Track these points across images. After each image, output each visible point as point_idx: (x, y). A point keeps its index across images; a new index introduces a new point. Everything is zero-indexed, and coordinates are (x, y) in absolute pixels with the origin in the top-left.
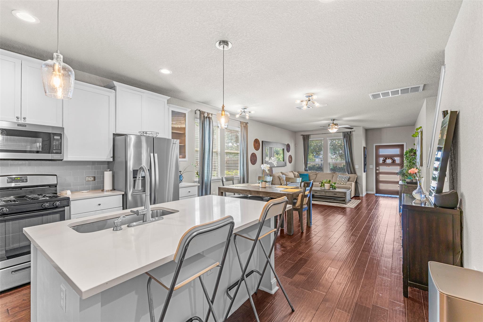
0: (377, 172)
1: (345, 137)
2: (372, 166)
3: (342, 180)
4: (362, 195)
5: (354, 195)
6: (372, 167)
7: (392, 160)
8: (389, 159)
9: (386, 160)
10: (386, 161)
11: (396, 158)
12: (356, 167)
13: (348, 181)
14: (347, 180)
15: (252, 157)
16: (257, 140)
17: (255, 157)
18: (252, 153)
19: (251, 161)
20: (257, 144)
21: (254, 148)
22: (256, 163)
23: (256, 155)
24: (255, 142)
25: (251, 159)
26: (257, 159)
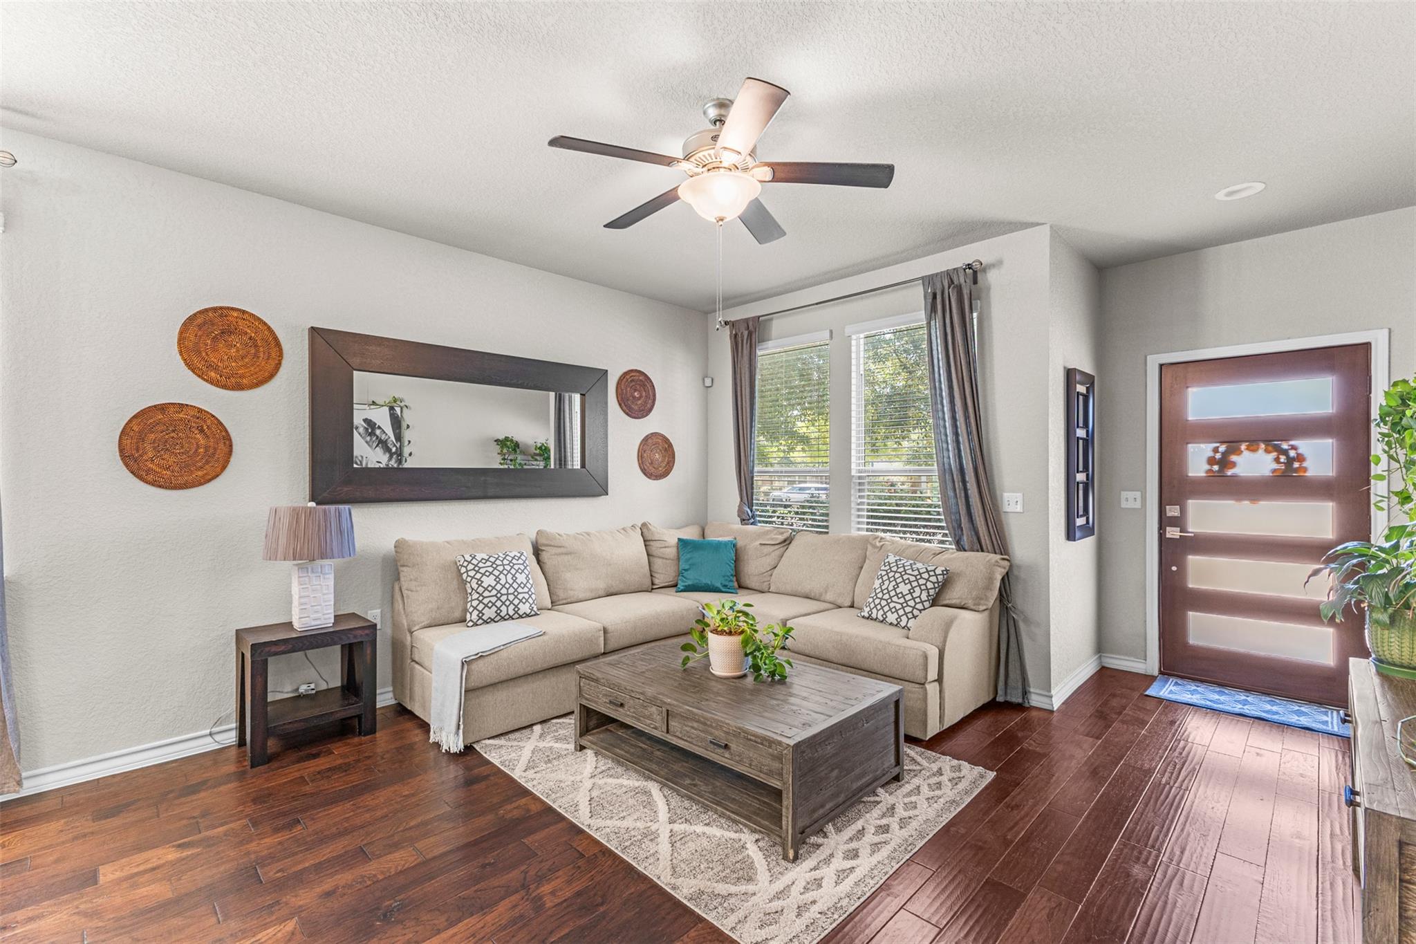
0: (1168, 536)
1: (939, 307)
2: (1138, 494)
3: (893, 593)
4: (1046, 700)
5: (985, 699)
6: (1138, 505)
7: (1277, 460)
8: (1253, 448)
9: (1234, 458)
10: (1234, 465)
11: (1304, 446)
12: (1012, 502)
13: (934, 603)
14: (924, 597)
15: (152, 436)
16: (235, 314)
17: (202, 431)
18: (155, 406)
19: (127, 465)
20: (238, 345)
21: (193, 372)
22: (220, 474)
23: (209, 422)
24: (200, 327)
25: (138, 451)
26: (231, 446)
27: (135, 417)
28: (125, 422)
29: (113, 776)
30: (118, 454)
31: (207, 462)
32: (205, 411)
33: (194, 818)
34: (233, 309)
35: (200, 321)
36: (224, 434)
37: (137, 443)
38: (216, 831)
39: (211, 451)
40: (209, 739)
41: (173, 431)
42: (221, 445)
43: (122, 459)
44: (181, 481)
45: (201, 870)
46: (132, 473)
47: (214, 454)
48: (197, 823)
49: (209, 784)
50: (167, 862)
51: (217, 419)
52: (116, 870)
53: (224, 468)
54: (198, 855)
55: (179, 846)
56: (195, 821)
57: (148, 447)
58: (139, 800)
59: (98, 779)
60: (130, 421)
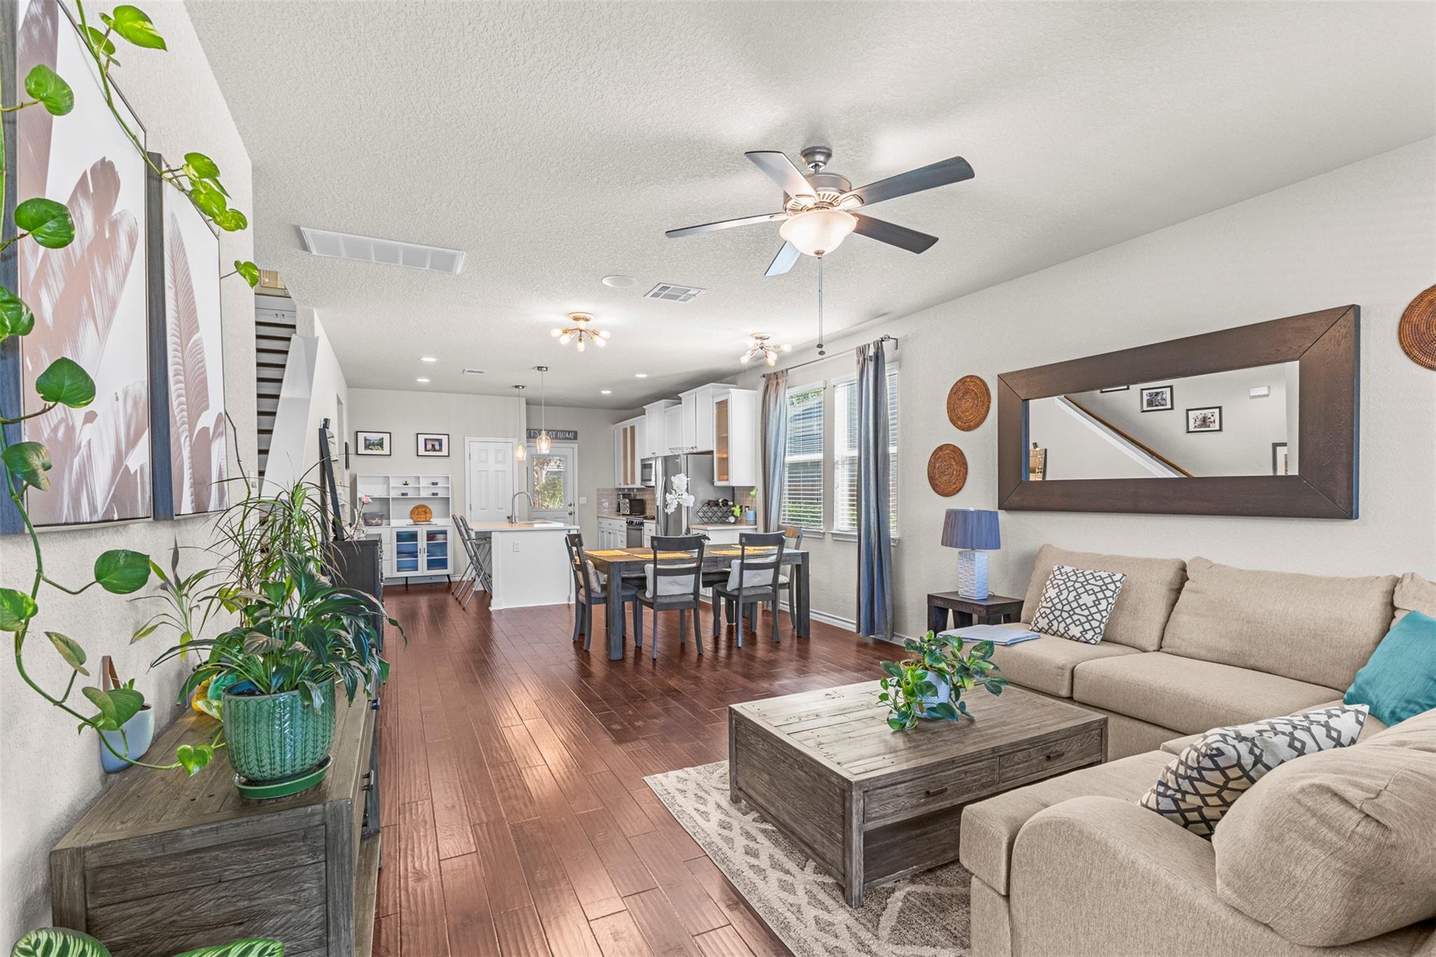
15: (938, 465)
16: (969, 379)
17: (955, 460)
18: (938, 448)
19: (930, 483)
20: (970, 400)
21: (952, 423)
22: (963, 487)
23: (958, 454)
24: (955, 394)
25: (933, 474)
26: (967, 468)
27: (932, 454)
30: (928, 476)
31: (957, 479)
32: (956, 447)
35: (955, 390)
36: (963, 460)
37: (933, 469)
41: (945, 461)
42: (962, 468)
43: (929, 479)
44: (947, 491)
46: (931, 486)
47: (959, 474)
51: (961, 451)
53: (964, 483)
57: (937, 471)
60: (931, 457)
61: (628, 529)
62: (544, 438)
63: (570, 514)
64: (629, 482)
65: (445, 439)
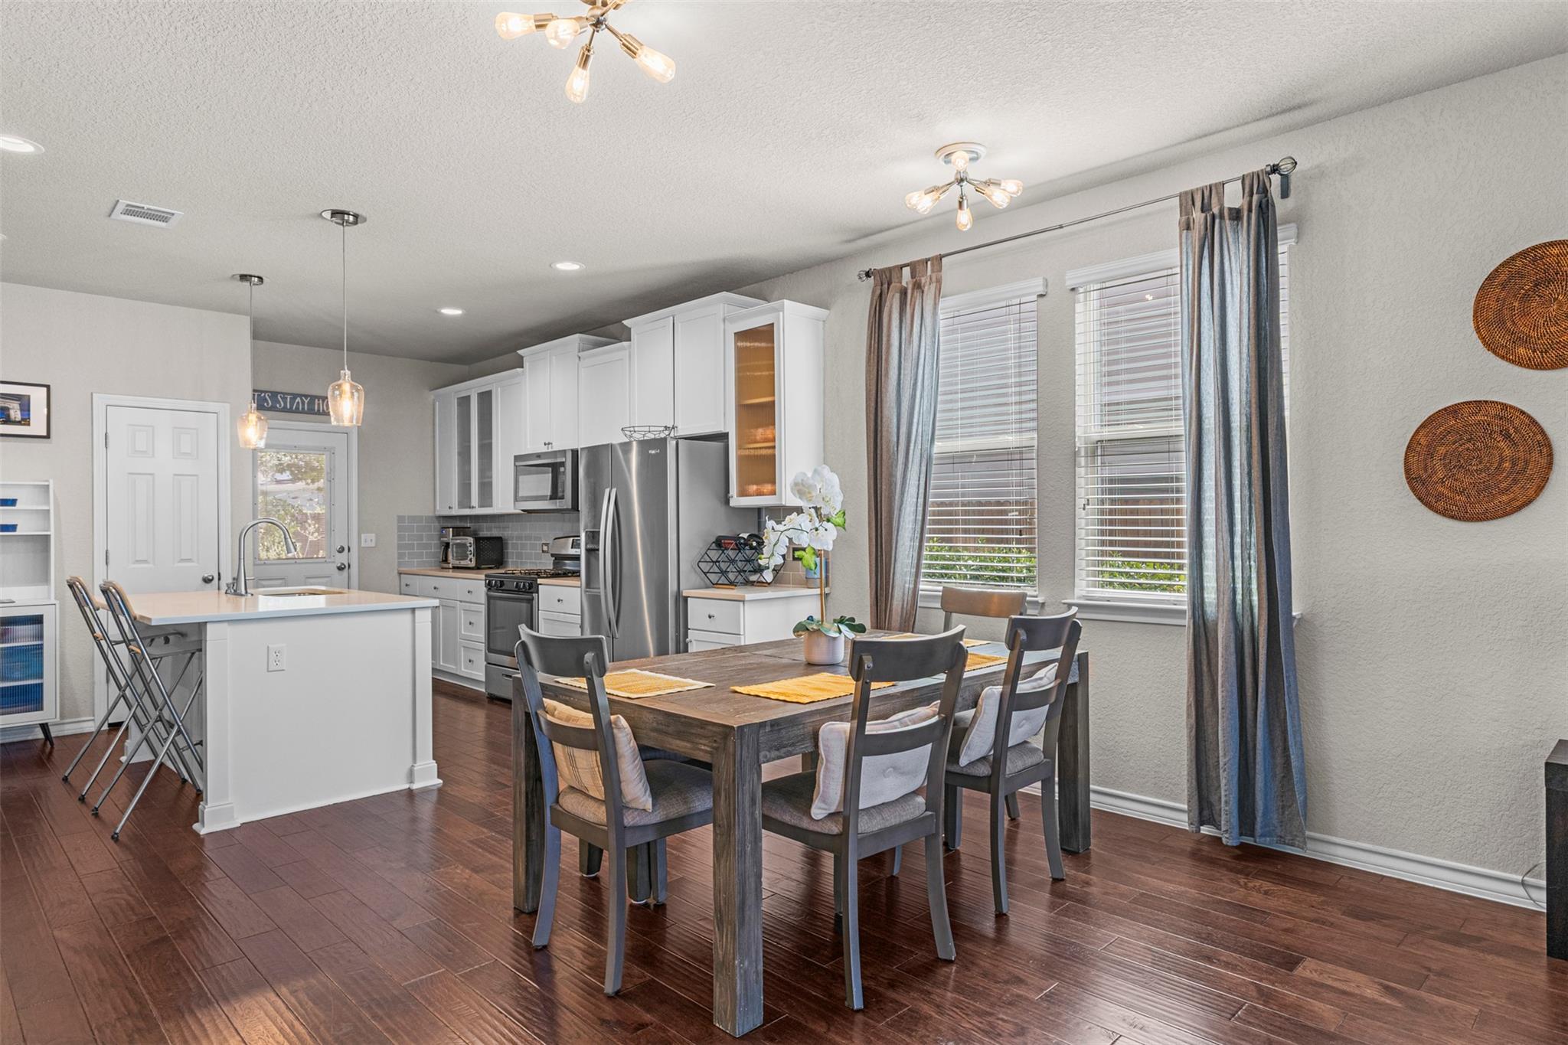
15: (1442, 450)
16: (1555, 251)
17: (1507, 436)
18: (1445, 409)
19: (1414, 490)
20: (1560, 298)
21: (1495, 353)
22: (1535, 498)
23: (1517, 422)
24: (1503, 286)
25: (1426, 471)
26: (1551, 455)
27: (1423, 426)
28: (1412, 435)
29: (1399, 881)
30: (1404, 475)
31: (1515, 482)
32: (1511, 407)
33: (1429, 969)
34: (1552, 244)
35: (1503, 277)
36: (1539, 437)
37: (1425, 460)
38: (1436, 998)
39: (1521, 464)
40: (1521, 891)
41: (1469, 440)
42: (1535, 455)
43: (1408, 482)
44: (1479, 509)
45: (1381, 1027)
46: (1419, 499)
47: (1525, 470)
48: (1427, 977)
49: (1484, 944)
50: (1361, 996)
51: (1529, 416)
52: (1316, 971)
53: (1540, 489)
54: (1394, 1009)
55: (1387, 988)
56: (1426, 973)
57: (1438, 465)
58: (1398, 918)
59: (1383, 877)
60: (1417, 432)
61: (489, 598)
62: (346, 387)
63: (340, 569)
64: (475, 499)
65: (38, 396)
